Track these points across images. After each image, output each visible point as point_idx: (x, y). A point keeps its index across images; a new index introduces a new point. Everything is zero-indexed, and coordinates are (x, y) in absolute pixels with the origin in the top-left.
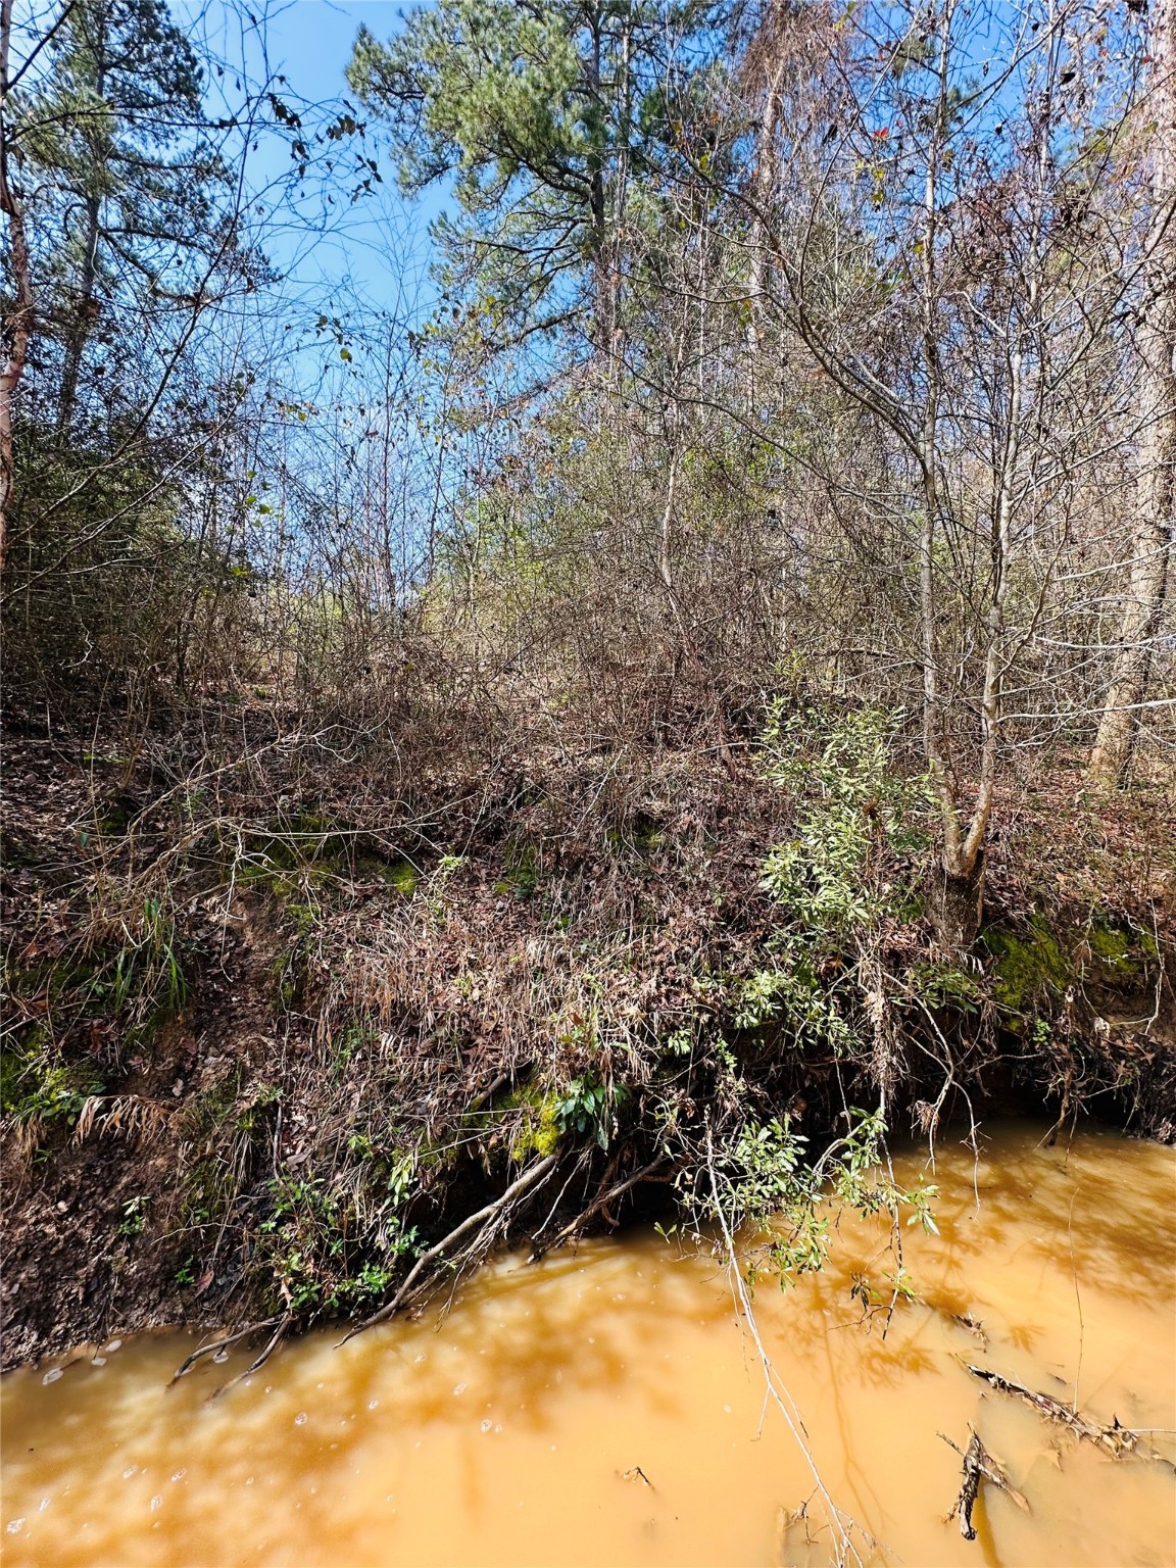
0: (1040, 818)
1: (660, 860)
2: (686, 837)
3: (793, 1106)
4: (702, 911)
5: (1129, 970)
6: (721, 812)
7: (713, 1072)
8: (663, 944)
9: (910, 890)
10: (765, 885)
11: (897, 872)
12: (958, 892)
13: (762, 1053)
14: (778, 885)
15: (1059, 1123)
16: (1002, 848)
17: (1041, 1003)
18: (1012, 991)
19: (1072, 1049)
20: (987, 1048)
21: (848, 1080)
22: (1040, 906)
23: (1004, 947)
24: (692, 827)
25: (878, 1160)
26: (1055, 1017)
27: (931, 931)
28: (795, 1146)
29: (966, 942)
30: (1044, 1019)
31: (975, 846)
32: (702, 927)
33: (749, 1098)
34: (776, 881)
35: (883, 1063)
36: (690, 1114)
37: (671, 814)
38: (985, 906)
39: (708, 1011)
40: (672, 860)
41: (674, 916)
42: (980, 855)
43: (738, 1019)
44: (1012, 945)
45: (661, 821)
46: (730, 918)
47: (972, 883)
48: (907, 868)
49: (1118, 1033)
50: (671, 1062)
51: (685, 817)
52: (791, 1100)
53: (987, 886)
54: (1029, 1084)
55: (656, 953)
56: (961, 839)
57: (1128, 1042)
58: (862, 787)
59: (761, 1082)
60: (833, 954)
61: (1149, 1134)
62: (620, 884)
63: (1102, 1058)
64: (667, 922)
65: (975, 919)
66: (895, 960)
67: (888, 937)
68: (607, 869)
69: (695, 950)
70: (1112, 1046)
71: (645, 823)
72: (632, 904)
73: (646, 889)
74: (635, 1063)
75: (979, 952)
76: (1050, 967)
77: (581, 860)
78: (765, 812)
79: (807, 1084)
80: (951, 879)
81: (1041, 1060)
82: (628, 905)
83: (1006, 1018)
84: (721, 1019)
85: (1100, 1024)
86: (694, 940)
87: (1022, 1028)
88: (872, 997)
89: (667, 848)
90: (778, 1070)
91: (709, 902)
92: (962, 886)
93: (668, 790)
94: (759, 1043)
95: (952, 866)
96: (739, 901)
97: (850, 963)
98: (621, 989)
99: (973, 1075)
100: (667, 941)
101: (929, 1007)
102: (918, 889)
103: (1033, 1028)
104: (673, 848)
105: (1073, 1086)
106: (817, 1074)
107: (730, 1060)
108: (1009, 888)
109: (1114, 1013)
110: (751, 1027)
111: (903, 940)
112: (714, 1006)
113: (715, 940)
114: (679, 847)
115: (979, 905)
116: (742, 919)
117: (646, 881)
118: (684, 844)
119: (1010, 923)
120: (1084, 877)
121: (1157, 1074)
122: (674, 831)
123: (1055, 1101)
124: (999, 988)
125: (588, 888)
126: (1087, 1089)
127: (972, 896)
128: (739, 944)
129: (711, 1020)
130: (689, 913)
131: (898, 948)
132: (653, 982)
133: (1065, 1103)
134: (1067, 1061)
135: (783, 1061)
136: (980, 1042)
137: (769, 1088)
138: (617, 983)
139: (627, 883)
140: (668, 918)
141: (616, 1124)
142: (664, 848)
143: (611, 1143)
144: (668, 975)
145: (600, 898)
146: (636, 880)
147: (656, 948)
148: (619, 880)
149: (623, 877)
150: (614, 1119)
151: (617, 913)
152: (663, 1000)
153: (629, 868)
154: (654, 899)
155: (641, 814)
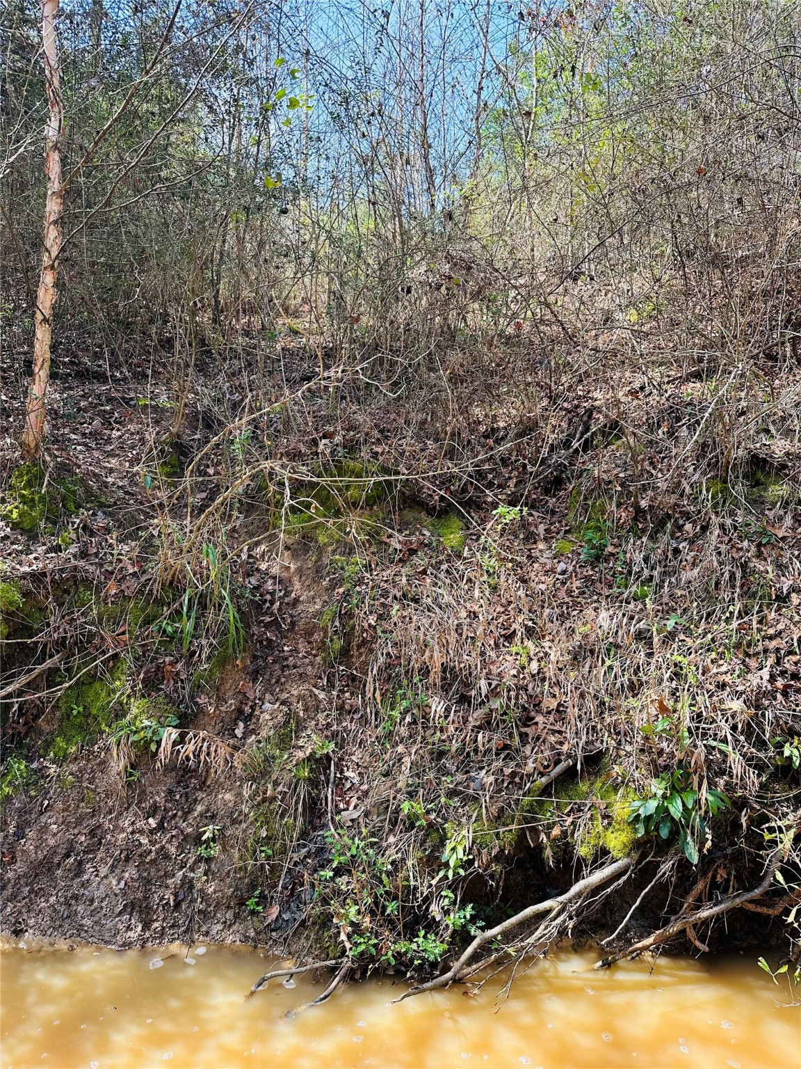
1: (781, 518)
8: (780, 627)
40: (798, 518)
45: (783, 466)
50: (786, 774)
55: (771, 638)
62: (723, 547)
64: (788, 598)
68: (704, 529)
71: (760, 469)
72: (738, 575)
73: (759, 555)
74: (737, 769)
77: (669, 517)
82: (732, 576)
98: (721, 678)
100: (788, 623)
117: (759, 545)
125: (677, 551)
132: (765, 673)
138: (715, 671)
139: (733, 546)
140: (789, 593)
141: (709, 837)
142: (787, 503)
143: (702, 857)
144: (787, 665)
145: (694, 565)
146: (746, 543)
147: (771, 631)
148: (721, 542)
149: (726, 539)
150: (707, 830)
151: (717, 584)
152: (779, 696)
153: (735, 528)
154: (770, 569)
155: (755, 457)
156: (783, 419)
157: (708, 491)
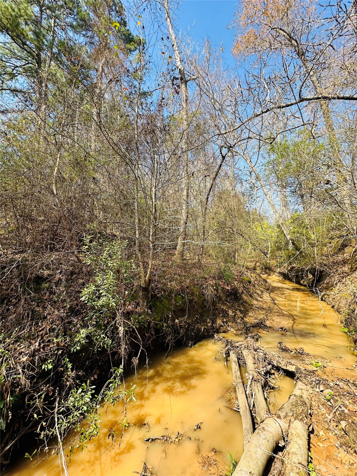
0: (165, 269)
1: (46, 293)
2: (58, 284)
3: (94, 374)
4: (62, 311)
5: (182, 305)
6: (72, 273)
7: (63, 372)
8: (44, 326)
9: (132, 292)
10: (83, 299)
11: (130, 287)
12: (145, 291)
13: (84, 358)
14: (87, 298)
15: (169, 350)
16: (156, 278)
17: (165, 319)
18: (158, 317)
19: (171, 329)
20: (152, 335)
21: (113, 358)
22: (165, 292)
23: (156, 305)
24: (60, 280)
25: (120, 383)
26: (168, 321)
27: (138, 304)
28: (91, 391)
29: (147, 305)
30: (165, 323)
31: (148, 278)
32: (61, 317)
33: (78, 377)
34: (86, 297)
35: (123, 350)
36: (51, 394)
37: (52, 275)
38: (152, 294)
39: (61, 349)
40: (51, 293)
41: (50, 314)
42: (150, 280)
43: (72, 349)
44: (158, 304)
45: (47, 278)
46: (74, 311)
47: (148, 288)
48: (132, 286)
49: (180, 322)
50: (44, 374)
51: (58, 276)
52: (94, 372)
53: (152, 288)
54: (162, 341)
55: (40, 331)
56: (145, 277)
57: (183, 324)
58: (115, 264)
59: (83, 369)
60: (110, 317)
61: (187, 346)
62: (25, 306)
63: (178, 329)
64: (46, 317)
65: (149, 299)
66: (127, 315)
67: (126, 308)
68: (19, 300)
69: (58, 326)
70: (180, 326)
71: (39, 279)
72: (30, 313)
73: (38, 306)
74: (23, 382)
75: (150, 308)
76: (167, 308)
77: (6, 298)
78: (90, 272)
79: (100, 364)
80: (143, 288)
81: (165, 334)
82: (28, 314)
83: (156, 325)
84: (66, 351)
85: (177, 321)
86: (58, 322)
87: (160, 326)
88: (120, 328)
89: (50, 289)
90: (89, 363)
91: (65, 307)
92: (145, 289)
93: (51, 266)
94: (82, 355)
95: (143, 284)
96: (77, 305)
97: (114, 319)
98: (20, 351)
99: (149, 343)
100: (45, 325)
101: (136, 328)
102: (135, 292)
103: (163, 326)
104: (52, 288)
105: (172, 339)
106: (104, 359)
107: (70, 366)
108: (157, 288)
109: (180, 317)
110: (77, 351)
111: (131, 308)
112: (64, 346)
113: (66, 321)
114: (54, 287)
115: (150, 294)
116: (78, 310)
117: (38, 303)
118: (56, 287)
119: (158, 298)
120: (173, 283)
121: (188, 330)
122: (53, 281)
123: (168, 344)
124: (156, 316)
125: (8, 310)
126: (175, 339)
127: (148, 292)
128: (76, 320)
129: (62, 352)
130: (56, 312)
131: (129, 311)
132: (37, 344)
133: (170, 344)
134: (170, 333)
135: (91, 358)
136: (151, 333)
137: (86, 371)
138: (19, 348)
139: (29, 304)
140: (47, 315)
141: (10, 415)
142: (48, 289)
143: (7, 424)
144: (45, 339)
145: (14, 313)
146: (34, 303)
147: (40, 329)
148: (26, 304)
149: (27, 302)
150: (10, 412)
151: (23, 318)
152: (41, 350)
153: (31, 298)
154: (41, 309)
155: (38, 276)
156: (48, 265)
157: (20, 288)
